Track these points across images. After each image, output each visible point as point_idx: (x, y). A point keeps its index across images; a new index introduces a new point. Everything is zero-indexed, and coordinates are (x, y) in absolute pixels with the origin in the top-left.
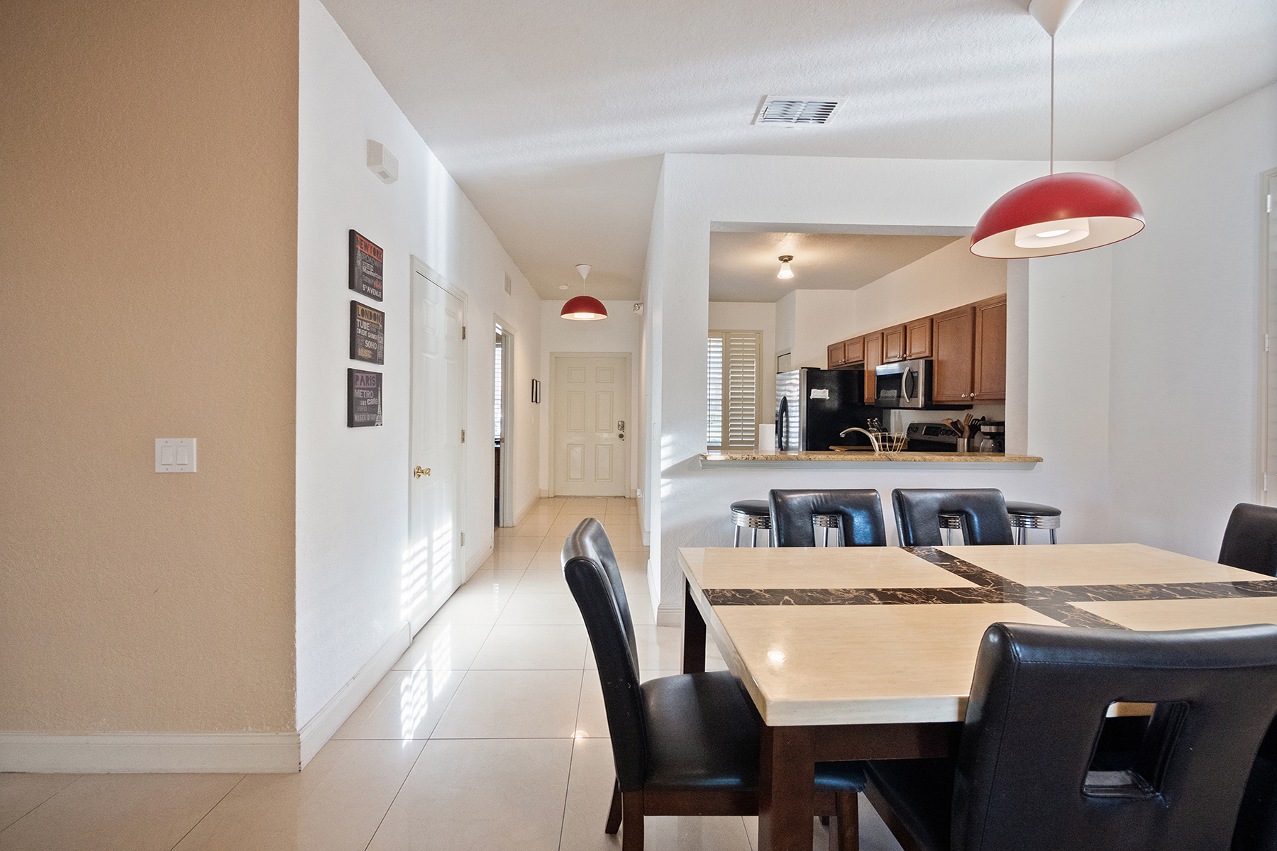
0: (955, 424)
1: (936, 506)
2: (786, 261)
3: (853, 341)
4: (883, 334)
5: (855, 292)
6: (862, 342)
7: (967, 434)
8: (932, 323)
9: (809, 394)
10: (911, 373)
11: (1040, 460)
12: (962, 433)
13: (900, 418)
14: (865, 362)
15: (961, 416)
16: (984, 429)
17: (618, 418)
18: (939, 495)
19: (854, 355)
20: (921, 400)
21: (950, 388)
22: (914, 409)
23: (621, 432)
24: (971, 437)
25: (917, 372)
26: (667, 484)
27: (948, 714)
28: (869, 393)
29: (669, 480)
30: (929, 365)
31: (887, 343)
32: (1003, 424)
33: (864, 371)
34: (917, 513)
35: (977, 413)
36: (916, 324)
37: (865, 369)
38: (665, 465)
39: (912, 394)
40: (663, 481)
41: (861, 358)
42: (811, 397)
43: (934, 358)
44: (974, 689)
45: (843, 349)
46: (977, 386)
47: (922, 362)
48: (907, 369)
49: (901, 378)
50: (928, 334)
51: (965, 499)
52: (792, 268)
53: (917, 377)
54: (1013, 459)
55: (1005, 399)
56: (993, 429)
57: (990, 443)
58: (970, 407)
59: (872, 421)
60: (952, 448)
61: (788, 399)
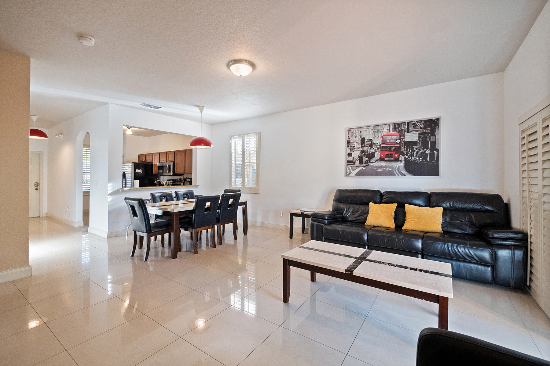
0: (180, 179)
1: (183, 194)
2: (129, 128)
3: (149, 154)
4: (160, 154)
5: (147, 138)
6: (152, 155)
7: (183, 182)
8: (175, 152)
9: (135, 171)
10: (169, 166)
11: (199, 186)
12: (182, 181)
13: (164, 178)
14: (153, 161)
15: (182, 177)
16: (187, 180)
17: (37, 181)
18: (183, 192)
19: (149, 159)
20: (172, 173)
21: (179, 170)
22: (170, 175)
23: (37, 188)
24: (184, 182)
25: (171, 166)
26: (110, 197)
27: (192, 209)
28: (155, 170)
29: (111, 196)
30: (174, 164)
31: (161, 157)
32: (192, 179)
33: (153, 164)
34: (179, 195)
35: (185, 176)
36: (170, 152)
37: (153, 163)
38: (109, 192)
39: (169, 171)
40: (109, 197)
41: (152, 160)
42: (136, 172)
43: (175, 162)
44: (195, 206)
45: (145, 156)
46: (186, 169)
47: (172, 163)
48: (168, 165)
49: (166, 167)
50: (173, 156)
51: (188, 192)
52: (132, 130)
53: (171, 167)
54: (194, 186)
55: (192, 173)
56: (189, 180)
57: (188, 183)
58: (183, 175)
59: (156, 179)
60: (180, 185)
61: (125, 172)
